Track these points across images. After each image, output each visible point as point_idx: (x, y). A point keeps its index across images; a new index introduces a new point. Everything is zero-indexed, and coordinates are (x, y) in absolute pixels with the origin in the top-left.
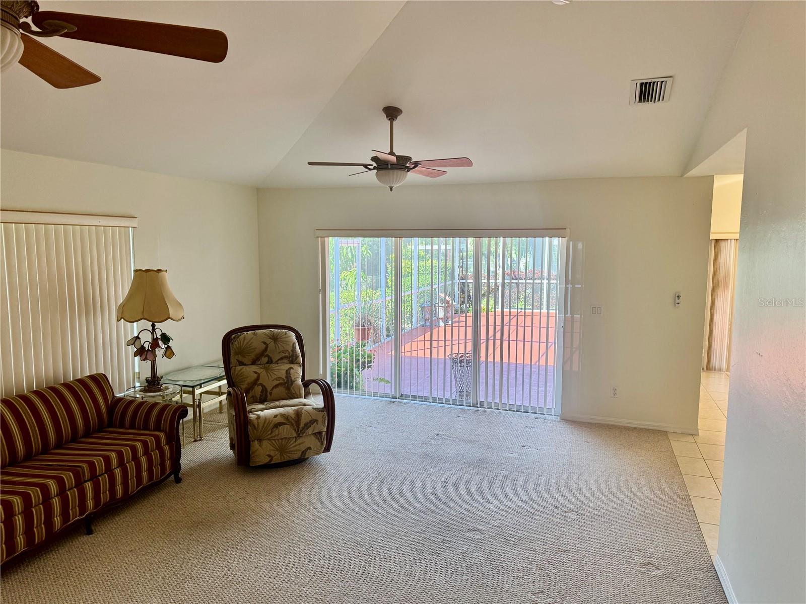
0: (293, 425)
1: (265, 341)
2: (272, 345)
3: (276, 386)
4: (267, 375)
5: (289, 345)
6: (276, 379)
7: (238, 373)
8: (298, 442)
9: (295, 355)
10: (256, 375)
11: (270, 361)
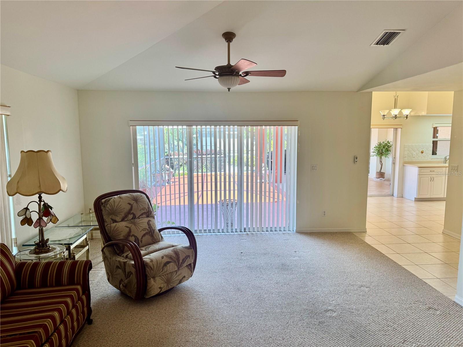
0: (175, 262)
1: (130, 202)
2: (135, 205)
3: (144, 235)
4: (136, 227)
5: (146, 204)
6: (143, 230)
7: (114, 229)
8: (178, 274)
9: (150, 211)
10: (128, 229)
11: (134, 217)
